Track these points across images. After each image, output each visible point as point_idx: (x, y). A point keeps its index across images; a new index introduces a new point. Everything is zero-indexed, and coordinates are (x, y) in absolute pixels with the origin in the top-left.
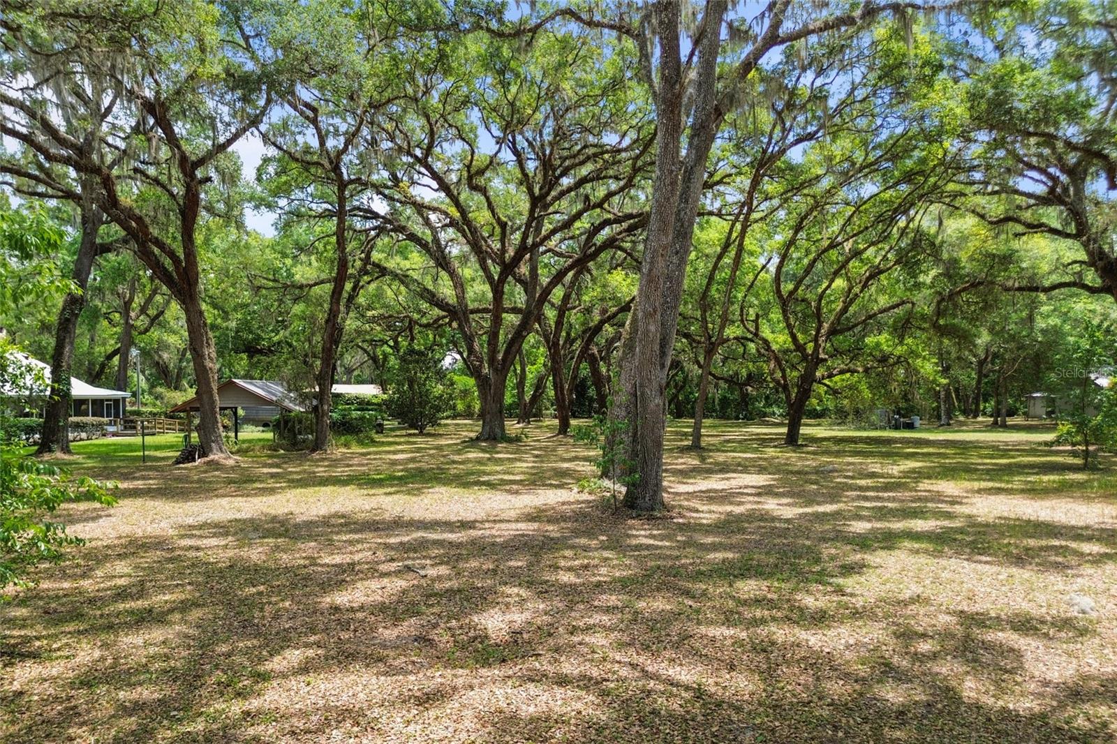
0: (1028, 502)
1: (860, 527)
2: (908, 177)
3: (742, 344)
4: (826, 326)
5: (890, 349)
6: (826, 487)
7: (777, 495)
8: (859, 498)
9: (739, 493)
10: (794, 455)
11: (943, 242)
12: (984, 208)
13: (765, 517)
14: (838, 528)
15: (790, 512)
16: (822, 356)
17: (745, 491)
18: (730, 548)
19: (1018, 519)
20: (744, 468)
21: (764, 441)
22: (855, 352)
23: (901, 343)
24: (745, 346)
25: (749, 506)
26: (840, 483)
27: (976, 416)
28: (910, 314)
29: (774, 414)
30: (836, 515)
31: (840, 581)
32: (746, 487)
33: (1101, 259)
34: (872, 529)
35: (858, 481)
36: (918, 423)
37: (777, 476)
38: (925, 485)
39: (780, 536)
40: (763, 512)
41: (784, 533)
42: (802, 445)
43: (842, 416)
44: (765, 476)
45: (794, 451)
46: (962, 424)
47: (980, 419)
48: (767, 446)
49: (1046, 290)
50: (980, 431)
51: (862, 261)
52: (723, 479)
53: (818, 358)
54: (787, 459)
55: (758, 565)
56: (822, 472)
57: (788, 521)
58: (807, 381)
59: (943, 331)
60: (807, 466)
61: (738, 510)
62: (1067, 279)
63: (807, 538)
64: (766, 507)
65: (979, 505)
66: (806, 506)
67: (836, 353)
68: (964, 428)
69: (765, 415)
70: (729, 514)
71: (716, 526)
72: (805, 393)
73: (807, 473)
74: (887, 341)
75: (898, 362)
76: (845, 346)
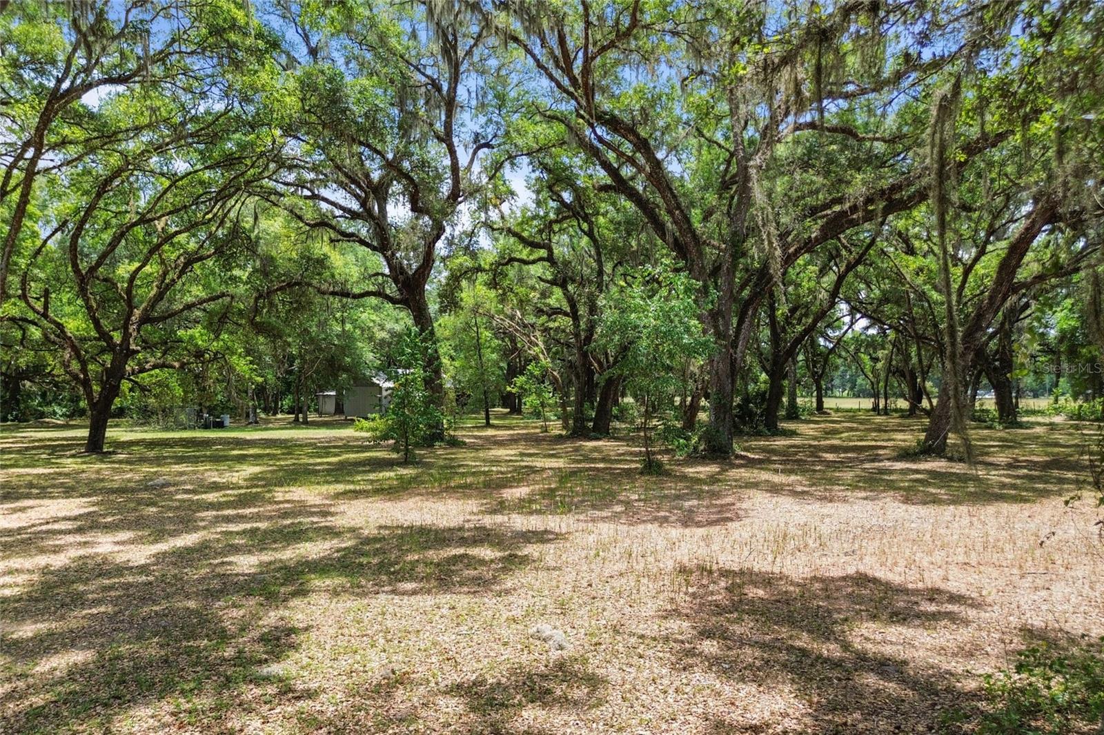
0: (389, 504)
1: (246, 563)
2: (229, 162)
3: (20, 327)
4: (137, 312)
5: (205, 344)
6: (170, 508)
7: (108, 528)
8: (217, 520)
9: (48, 532)
10: (104, 466)
11: (258, 238)
12: (301, 209)
13: (104, 569)
14: (218, 570)
15: (141, 554)
16: (133, 347)
17: (56, 526)
18: (70, 640)
19: (398, 527)
20: (41, 490)
21: (56, 450)
22: (169, 344)
23: (217, 338)
24: (24, 330)
25: (74, 553)
26: (184, 501)
27: (275, 414)
28: (228, 308)
29: (55, 413)
30: (203, 550)
31: (275, 669)
32: (56, 520)
33: (401, 274)
34: (261, 564)
35: (203, 496)
36: (227, 420)
37: (94, 499)
38: (280, 494)
39: (143, 600)
40: (99, 560)
41: (146, 594)
42: (110, 453)
43: (146, 416)
44: (77, 500)
45: (102, 462)
46: (267, 421)
47: (279, 416)
48: (61, 457)
49: (355, 297)
50: (287, 428)
51: (172, 245)
52: (15, 511)
53: (128, 348)
54: (98, 472)
55: (136, 668)
56: (153, 488)
57: (143, 569)
58: (113, 376)
59: (260, 329)
60: (129, 480)
61: (58, 561)
62: (372, 288)
63: (188, 597)
64: (100, 550)
65: (350, 513)
66: (156, 541)
67: (147, 346)
68: (271, 425)
69: (42, 415)
70: (45, 571)
71: (31, 599)
72: (112, 390)
73: (133, 491)
74: (202, 335)
75: (215, 358)
76: (155, 338)
